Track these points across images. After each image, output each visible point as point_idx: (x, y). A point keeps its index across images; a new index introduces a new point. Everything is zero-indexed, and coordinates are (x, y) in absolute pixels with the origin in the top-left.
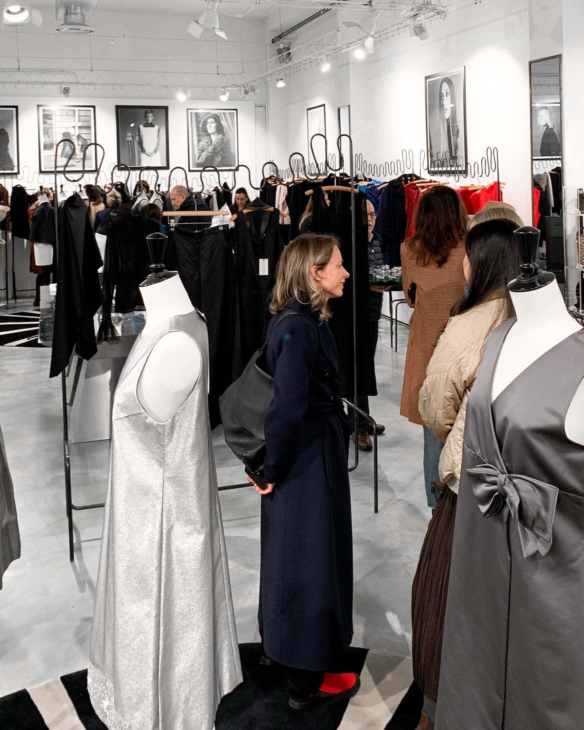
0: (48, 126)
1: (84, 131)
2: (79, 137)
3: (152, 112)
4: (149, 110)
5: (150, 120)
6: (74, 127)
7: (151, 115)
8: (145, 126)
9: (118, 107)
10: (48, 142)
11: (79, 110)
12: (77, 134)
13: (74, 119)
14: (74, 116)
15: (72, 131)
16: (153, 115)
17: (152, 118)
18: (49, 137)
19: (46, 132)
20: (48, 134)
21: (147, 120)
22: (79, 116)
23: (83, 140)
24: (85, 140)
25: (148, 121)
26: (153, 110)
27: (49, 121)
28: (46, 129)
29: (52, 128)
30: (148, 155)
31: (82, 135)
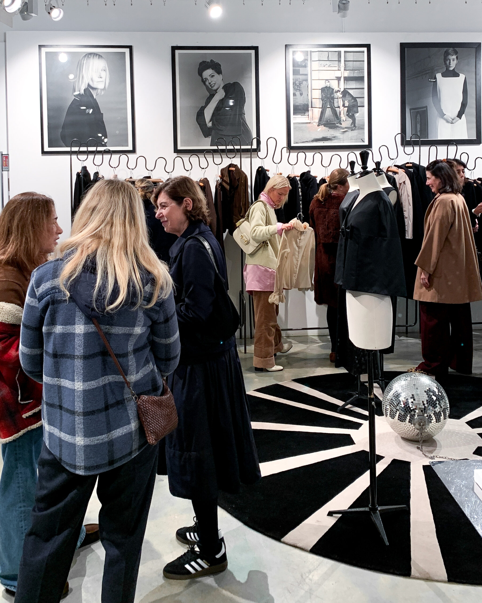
0: (301, 77)
1: (353, 85)
2: (345, 93)
3: (456, 53)
4: (451, 50)
5: (453, 65)
6: (339, 79)
7: (454, 57)
8: (444, 75)
9: (403, 47)
10: (301, 101)
11: (345, 52)
12: (342, 90)
13: (339, 66)
14: (339, 61)
15: (334, 85)
16: (457, 58)
17: (455, 61)
18: (301, 94)
19: (298, 86)
20: (300, 90)
21: (448, 67)
22: (345, 61)
23: (351, 98)
24: (355, 99)
25: (450, 67)
26: (457, 49)
27: (302, 70)
28: (297, 82)
29: (307, 80)
30: (448, 122)
31: (351, 92)
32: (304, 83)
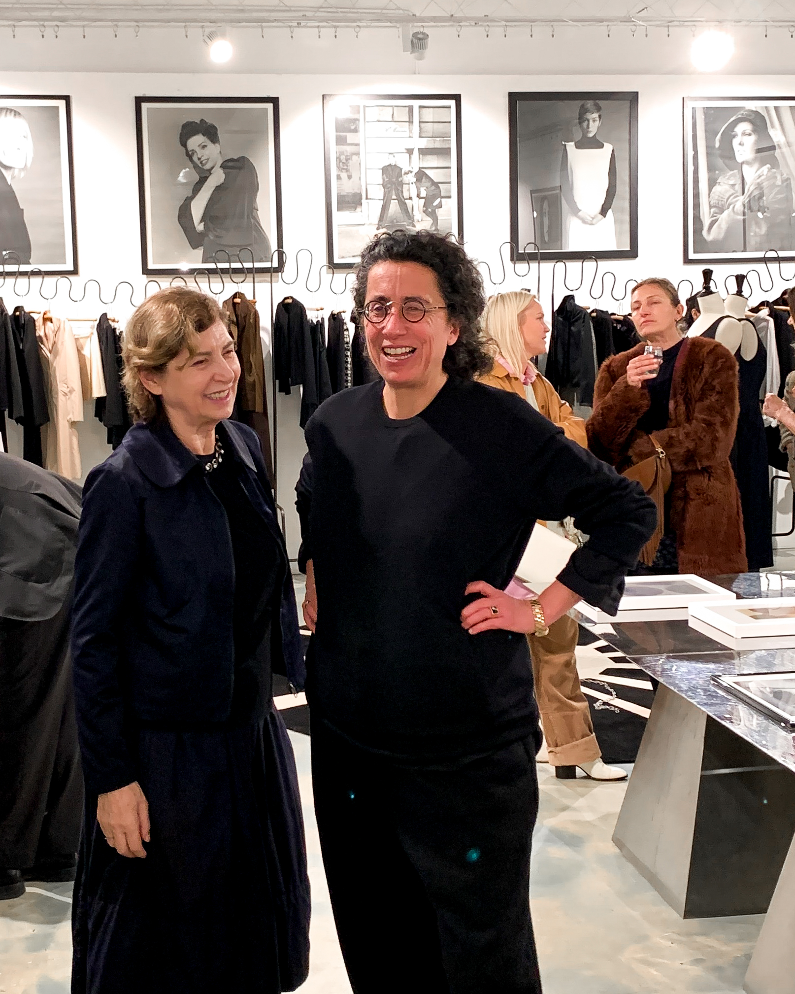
0: (349, 149)
1: (433, 161)
2: (421, 175)
3: (599, 109)
4: (590, 104)
5: (594, 127)
6: (410, 151)
7: (596, 115)
8: (579, 146)
9: (514, 98)
10: (349, 187)
11: (420, 107)
12: (416, 170)
13: (410, 131)
14: (411, 122)
16: (600, 117)
17: (597, 123)
18: (350, 177)
19: (344, 164)
20: (347, 170)
21: (585, 131)
22: (420, 122)
23: (429, 184)
24: (436, 185)
25: (588, 132)
26: (601, 103)
27: (350, 137)
28: (343, 158)
29: (358, 154)
30: (584, 222)
31: (429, 173)
32: (355, 158)
